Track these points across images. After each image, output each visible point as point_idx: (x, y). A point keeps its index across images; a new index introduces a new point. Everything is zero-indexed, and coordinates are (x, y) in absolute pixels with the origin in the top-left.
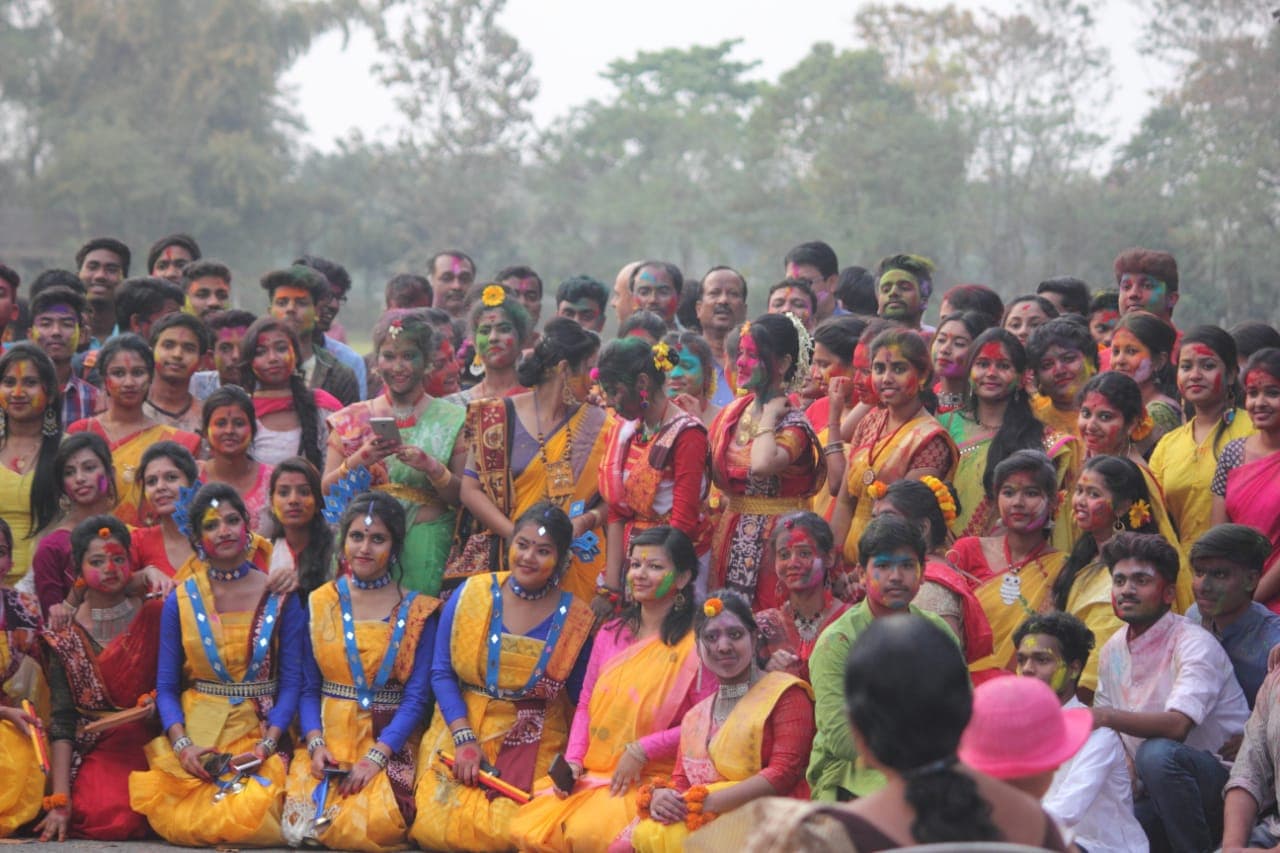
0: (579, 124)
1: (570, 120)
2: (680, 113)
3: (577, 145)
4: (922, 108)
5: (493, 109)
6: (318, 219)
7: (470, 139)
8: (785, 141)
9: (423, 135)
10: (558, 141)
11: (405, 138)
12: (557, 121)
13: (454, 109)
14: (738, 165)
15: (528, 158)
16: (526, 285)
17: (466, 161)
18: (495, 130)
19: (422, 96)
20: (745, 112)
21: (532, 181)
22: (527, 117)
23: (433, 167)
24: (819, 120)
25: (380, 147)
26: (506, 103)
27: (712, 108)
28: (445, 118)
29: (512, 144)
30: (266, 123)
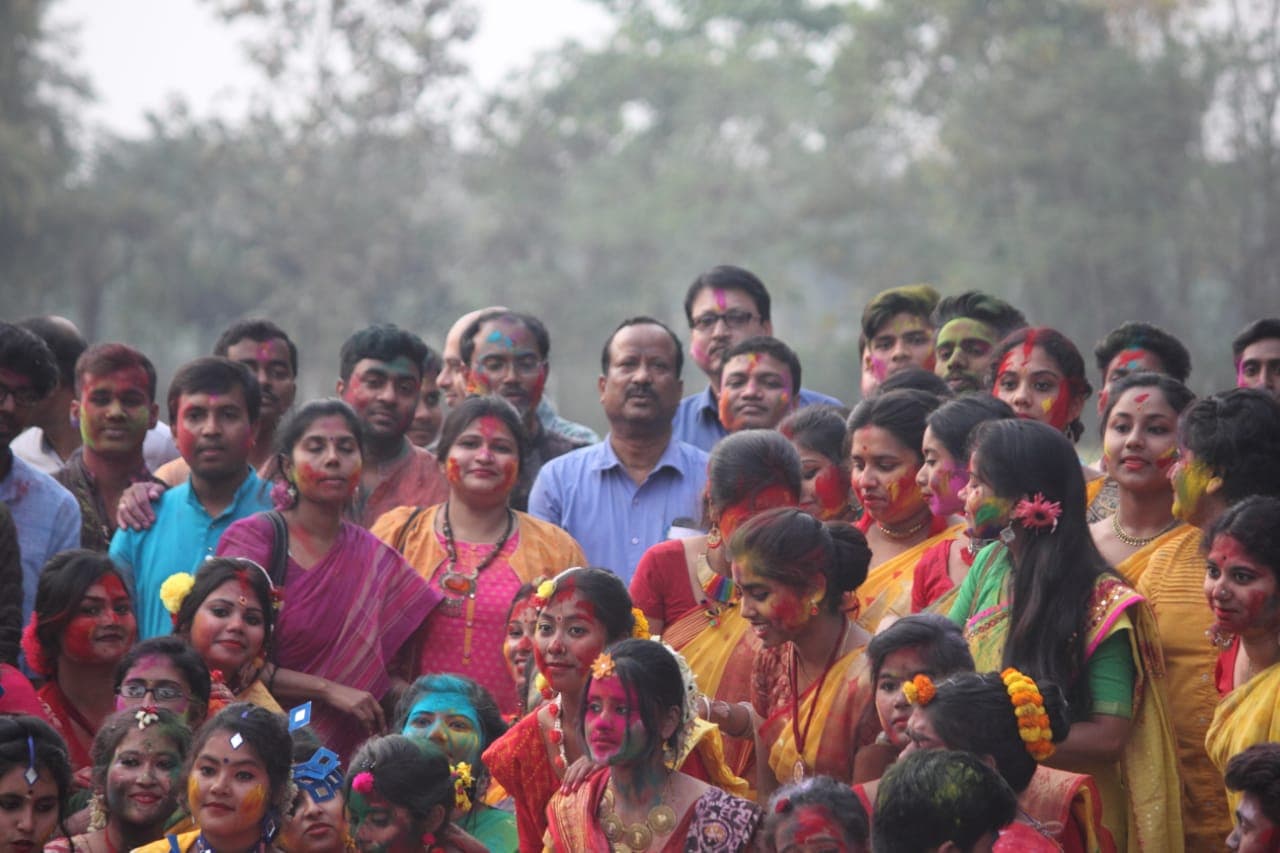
0: (549, 80)
1: (534, 72)
2: (716, 58)
3: (547, 116)
4: (1117, 38)
5: (405, 58)
6: (117, 246)
7: (366, 108)
8: (893, 99)
9: (289, 104)
10: (514, 109)
11: (260, 109)
12: (513, 76)
13: (340, 58)
14: (814, 141)
15: (464, 138)
16: (267, 351)
17: (362, 144)
18: (407, 91)
19: (286, 38)
20: (823, 52)
21: (477, 175)
22: (459, 70)
23: (309, 158)
24: (948, 62)
25: (218, 124)
26: (426, 47)
27: (767, 48)
28: (325, 75)
29: (439, 115)
30: (31, 86)
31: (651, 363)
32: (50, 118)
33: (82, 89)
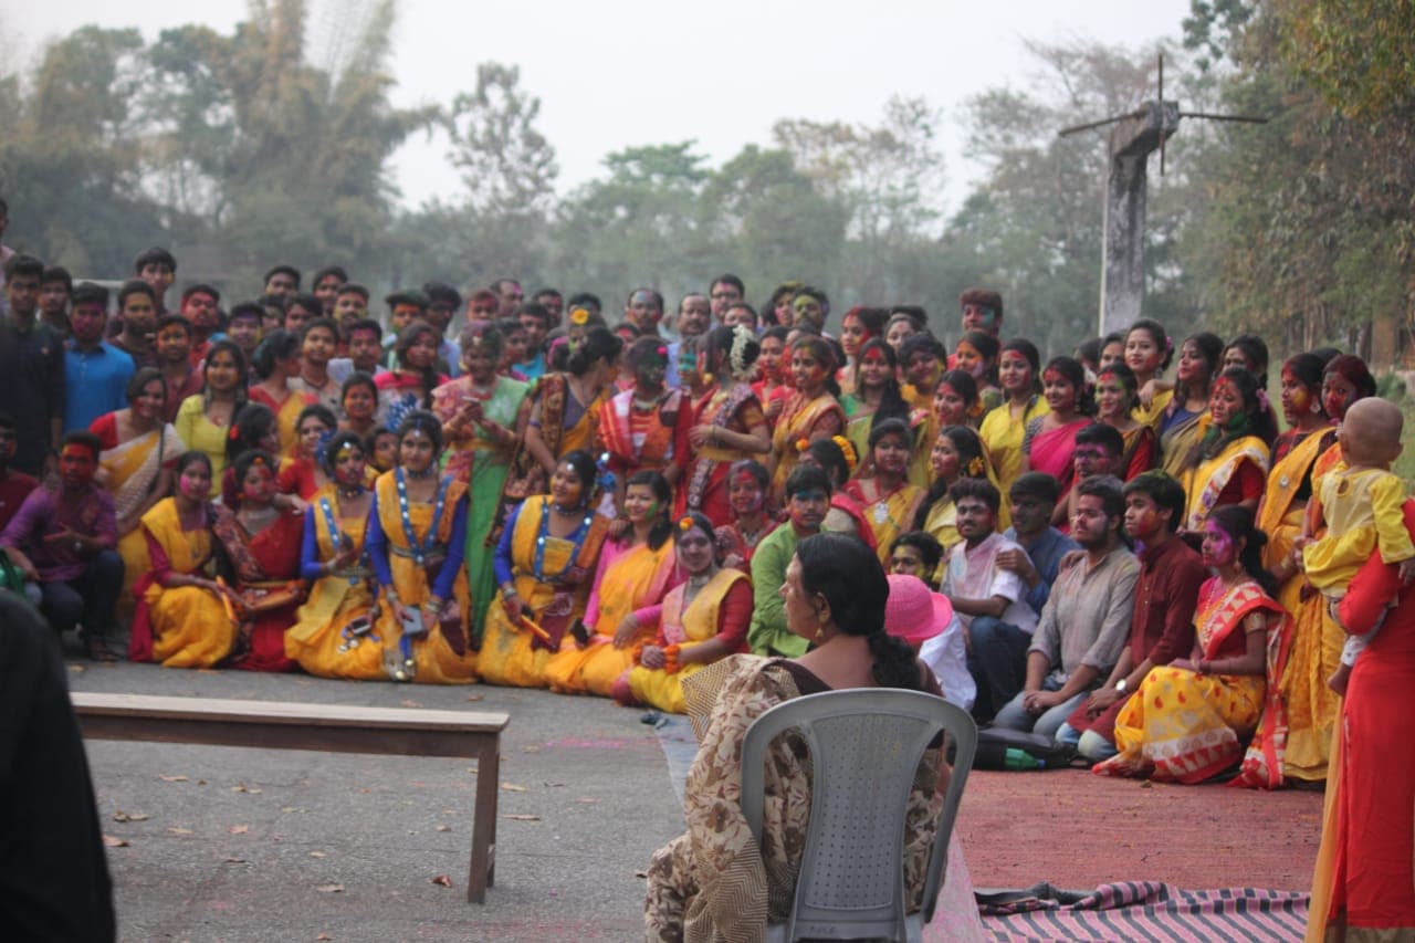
0: (586, 195)
1: (581, 190)
2: (654, 190)
3: (584, 210)
4: (817, 190)
5: (528, 184)
6: (407, 256)
7: (512, 204)
8: (725, 209)
9: (480, 201)
10: (570, 206)
11: (468, 202)
12: (571, 193)
13: (502, 184)
14: (693, 225)
15: (550, 217)
16: (554, 301)
17: (509, 219)
18: (528, 198)
19: (480, 174)
20: (698, 189)
21: (553, 233)
22: (550, 190)
23: (486, 223)
24: (748, 195)
25: (451, 208)
26: (537, 180)
27: (675, 186)
28: (495, 190)
29: (540, 207)
30: (375, 191)
31: (700, 311)
32: (385, 205)
33: (397, 192)
